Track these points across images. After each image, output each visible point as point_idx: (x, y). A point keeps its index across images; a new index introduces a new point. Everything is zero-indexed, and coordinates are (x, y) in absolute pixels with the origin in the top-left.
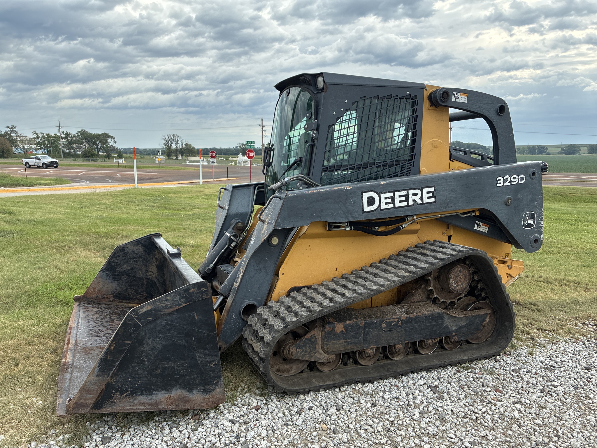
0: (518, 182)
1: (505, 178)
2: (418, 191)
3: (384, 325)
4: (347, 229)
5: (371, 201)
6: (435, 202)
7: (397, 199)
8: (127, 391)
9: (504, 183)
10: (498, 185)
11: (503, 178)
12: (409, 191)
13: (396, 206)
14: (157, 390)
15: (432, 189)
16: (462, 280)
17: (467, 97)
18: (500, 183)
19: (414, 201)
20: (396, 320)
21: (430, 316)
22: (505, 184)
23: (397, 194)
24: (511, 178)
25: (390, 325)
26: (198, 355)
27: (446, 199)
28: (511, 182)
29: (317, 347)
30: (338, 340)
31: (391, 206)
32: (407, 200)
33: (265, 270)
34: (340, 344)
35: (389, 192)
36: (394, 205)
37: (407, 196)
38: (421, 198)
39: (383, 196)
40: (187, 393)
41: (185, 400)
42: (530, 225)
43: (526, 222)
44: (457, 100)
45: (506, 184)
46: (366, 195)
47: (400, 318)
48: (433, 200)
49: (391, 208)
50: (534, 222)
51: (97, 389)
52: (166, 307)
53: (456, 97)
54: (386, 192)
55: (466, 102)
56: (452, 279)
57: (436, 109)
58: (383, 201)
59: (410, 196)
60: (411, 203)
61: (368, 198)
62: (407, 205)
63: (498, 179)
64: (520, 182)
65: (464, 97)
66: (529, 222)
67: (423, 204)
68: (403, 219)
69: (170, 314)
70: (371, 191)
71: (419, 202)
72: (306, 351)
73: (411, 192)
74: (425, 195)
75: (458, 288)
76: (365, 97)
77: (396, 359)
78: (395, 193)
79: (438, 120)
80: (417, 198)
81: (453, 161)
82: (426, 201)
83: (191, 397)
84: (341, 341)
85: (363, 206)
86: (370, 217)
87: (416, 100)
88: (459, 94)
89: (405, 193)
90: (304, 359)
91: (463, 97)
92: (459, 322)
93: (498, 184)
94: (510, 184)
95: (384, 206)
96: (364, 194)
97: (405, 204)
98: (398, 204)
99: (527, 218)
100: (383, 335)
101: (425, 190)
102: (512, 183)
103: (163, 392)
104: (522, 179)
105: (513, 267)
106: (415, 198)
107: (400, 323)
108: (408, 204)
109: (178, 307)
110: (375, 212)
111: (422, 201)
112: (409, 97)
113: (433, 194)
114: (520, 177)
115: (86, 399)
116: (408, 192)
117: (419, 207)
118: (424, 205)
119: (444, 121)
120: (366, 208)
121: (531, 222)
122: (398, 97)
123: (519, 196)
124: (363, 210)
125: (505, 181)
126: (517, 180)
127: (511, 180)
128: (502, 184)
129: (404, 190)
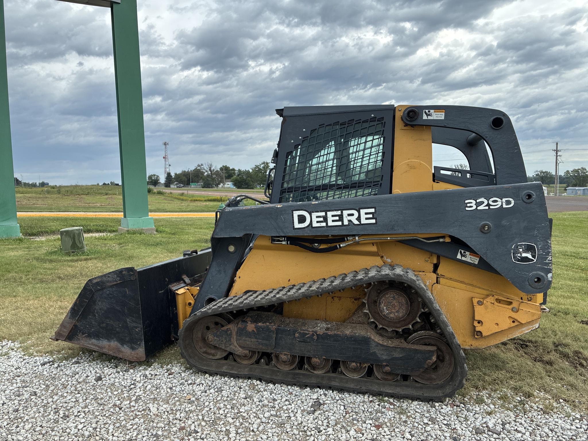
0: (502, 205)
1: (478, 201)
2: (355, 212)
3: (297, 335)
4: (284, 243)
5: (302, 219)
6: (376, 223)
7: (330, 219)
8: (85, 333)
9: (477, 207)
10: (467, 209)
11: (476, 201)
12: (344, 212)
14: (103, 338)
15: (373, 210)
16: (396, 308)
17: (444, 114)
18: (471, 207)
19: (350, 221)
20: (311, 333)
21: (351, 338)
22: (479, 208)
23: (330, 214)
24: (488, 201)
25: (304, 336)
26: (128, 320)
27: (390, 221)
28: (488, 205)
29: (232, 340)
30: (250, 337)
31: (324, 224)
32: (341, 220)
33: (225, 272)
34: (251, 342)
35: (321, 211)
36: (327, 224)
37: (341, 216)
38: (359, 219)
39: (314, 215)
40: (121, 346)
41: (120, 351)
42: (526, 259)
43: (519, 255)
44: (430, 118)
45: (481, 208)
46: (296, 214)
47: (316, 332)
48: (373, 221)
49: (323, 227)
50: (534, 256)
51: (69, 327)
52: (108, 281)
53: (428, 115)
54: (318, 212)
55: (443, 118)
56: (383, 305)
57: (413, 128)
58: (315, 220)
59: (344, 216)
60: (346, 222)
61: (299, 216)
62: (341, 224)
63: (466, 202)
64: (505, 206)
65: (439, 113)
66: (524, 255)
67: (361, 224)
68: (342, 239)
69: (112, 286)
70: (302, 210)
71: (356, 222)
72: (222, 341)
73: (345, 213)
74: (363, 217)
75: (392, 315)
76: (324, 124)
77: (315, 372)
78: (328, 212)
79: (416, 140)
80: (354, 219)
81: (437, 182)
82: (363, 221)
83: (123, 349)
84: (253, 340)
85: (293, 223)
86: (300, 234)
87: (383, 122)
88: (432, 111)
89: (339, 213)
90: (220, 347)
91: (437, 114)
92: (392, 352)
93: (467, 207)
94: (487, 208)
95: (315, 225)
96: (294, 212)
97: (340, 223)
98: (330, 223)
99: (521, 250)
100: (297, 344)
101: (363, 212)
102: (491, 207)
103: (106, 340)
104: (508, 203)
105: (520, 311)
106: (350, 218)
107: (315, 337)
108: (343, 223)
109: (115, 283)
110: (306, 229)
111: (360, 222)
112: (373, 120)
113: (373, 216)
114: (504, 200)
115: (64, 332)
116: (342, 212)
117: (356, 227)
118: (362, 226)
119: (424, 140)
120: (297, 225)
121: (529, 256)
122: (361, 121)
123: (504, 222)
124: (294, 227)
125: (478, 204)
126: (499, 203)
127: (488, 203)
128: (475, 207)
129: (338, 210)
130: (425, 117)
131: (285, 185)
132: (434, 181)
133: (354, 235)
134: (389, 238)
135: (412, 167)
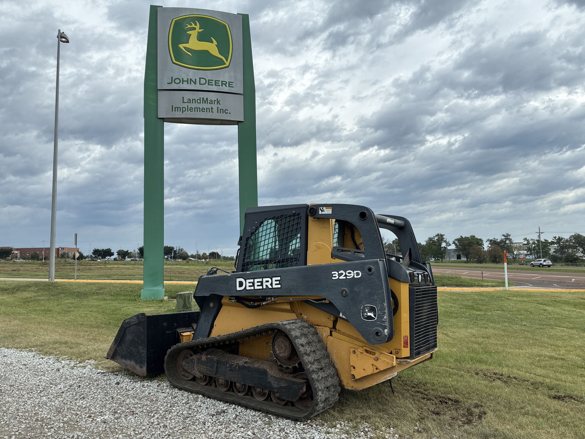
0: (354, 276)
1: (339, 272)
2: (270, 280)
3: (228, 365)
4: (233, 301)
5: (241, 284)
6: (281, 288)
7: (256, 284)
8: (120, 355)
9: (339, 277)
10: (333, 278)
11: (338, 272)
12: (264, 279)
13: (255, 288)
14: (128, 359)
15: (279, 278)
16: (283, 349)
17: (331, 210)
18: (335, 277)
19: (267, 286)
20: (235, 364)
21: (257, 369)
22: (340, 278)
23: (256, 280)
24: (345, 272)
25: (231, 367)
26: (140, 347)
27: (289, 286)
28: (346, 276)
29: (195, 367)
30: (203, 365)
31: (252, 288)
32: (262, 285)
33: (208, 321)
34: (204, 368)
35: (251, 279)
36: (254, 288)
37: (262, 282)
38: (271, 284)
39: (248, 281)
40: (135, 365)
41: (135, 368)
42: (370, 318)
43: (366, 314)
44: (323, 213)
45: (341, 278)
46: (238, 280)
47: (238, 364)
48: (279, 286)
49: (252, 290)
50: (375, 316)
51: (113, 350)
52: (132, 322)
53: (322, 211)
54: (249, 279)
55: (331, 213)
56: (276, 347)
57: (318, 220)
58: (248, 285)
59: (264, 282)
60: (265, 287)
61: (239, 282)
62: (262, 288)
63: (333, 273)
64: (356, 277)
65: (329, 210)
66: (369, 314)
67: (272, 288)
68: (264, 298)
69: (134, 325)
70: (241, 278)
71: (270, 287)
72: (190, 367)
73: (265, 280)
74: (274, 283)
75: (281, 355)
76: (267, 218)
77: (239, 394)
79: (321, 228)
80: (268, 284)
81: (334, 259)
82: (274, 286)
83: (136, 367)
84: (204, 367)
85: (236, 287)
86: (240, 294)
87: (300, 216)
88: (324, 208)
89: (261, 280)
90: (188, 371)
91: (327, 210)
92: (280, 382)
93: (333, 277)
94: (345, 278)
95: (248, 288)
96: (237, 279)
98: (256, 288)
99: (367, 310)
100: (228, 372)
101: (274, 279)
102: (348, 277)
103: (129, 361)
104: (358, 274)
105: (379, 360)
106: (267, 284)
107: (237, 368)
108: (263, 287)
109: (135, 323)
110: (243, 291)
111: (272, 287)
112: (294, 215)
113: (279, 282)
114: (355, 272)
115: (110, 353)
116: (262, 280)
117: (270, 290)
118: (273, 290)
119: (326, 228)
120: (238, 289)
121: (372, 315)
122: (288, 216)
123: (356, 289)
124: (236, 289)
125: (340, 275)
126: (352, 274)
127: (346, 274)
128: (337, 277)
129: (260, 278)
130: (320, 212)
131: (246, 261)
132: (332, 257)
133: (271, 296)
134: (291, 299)
135: (319, 248)
